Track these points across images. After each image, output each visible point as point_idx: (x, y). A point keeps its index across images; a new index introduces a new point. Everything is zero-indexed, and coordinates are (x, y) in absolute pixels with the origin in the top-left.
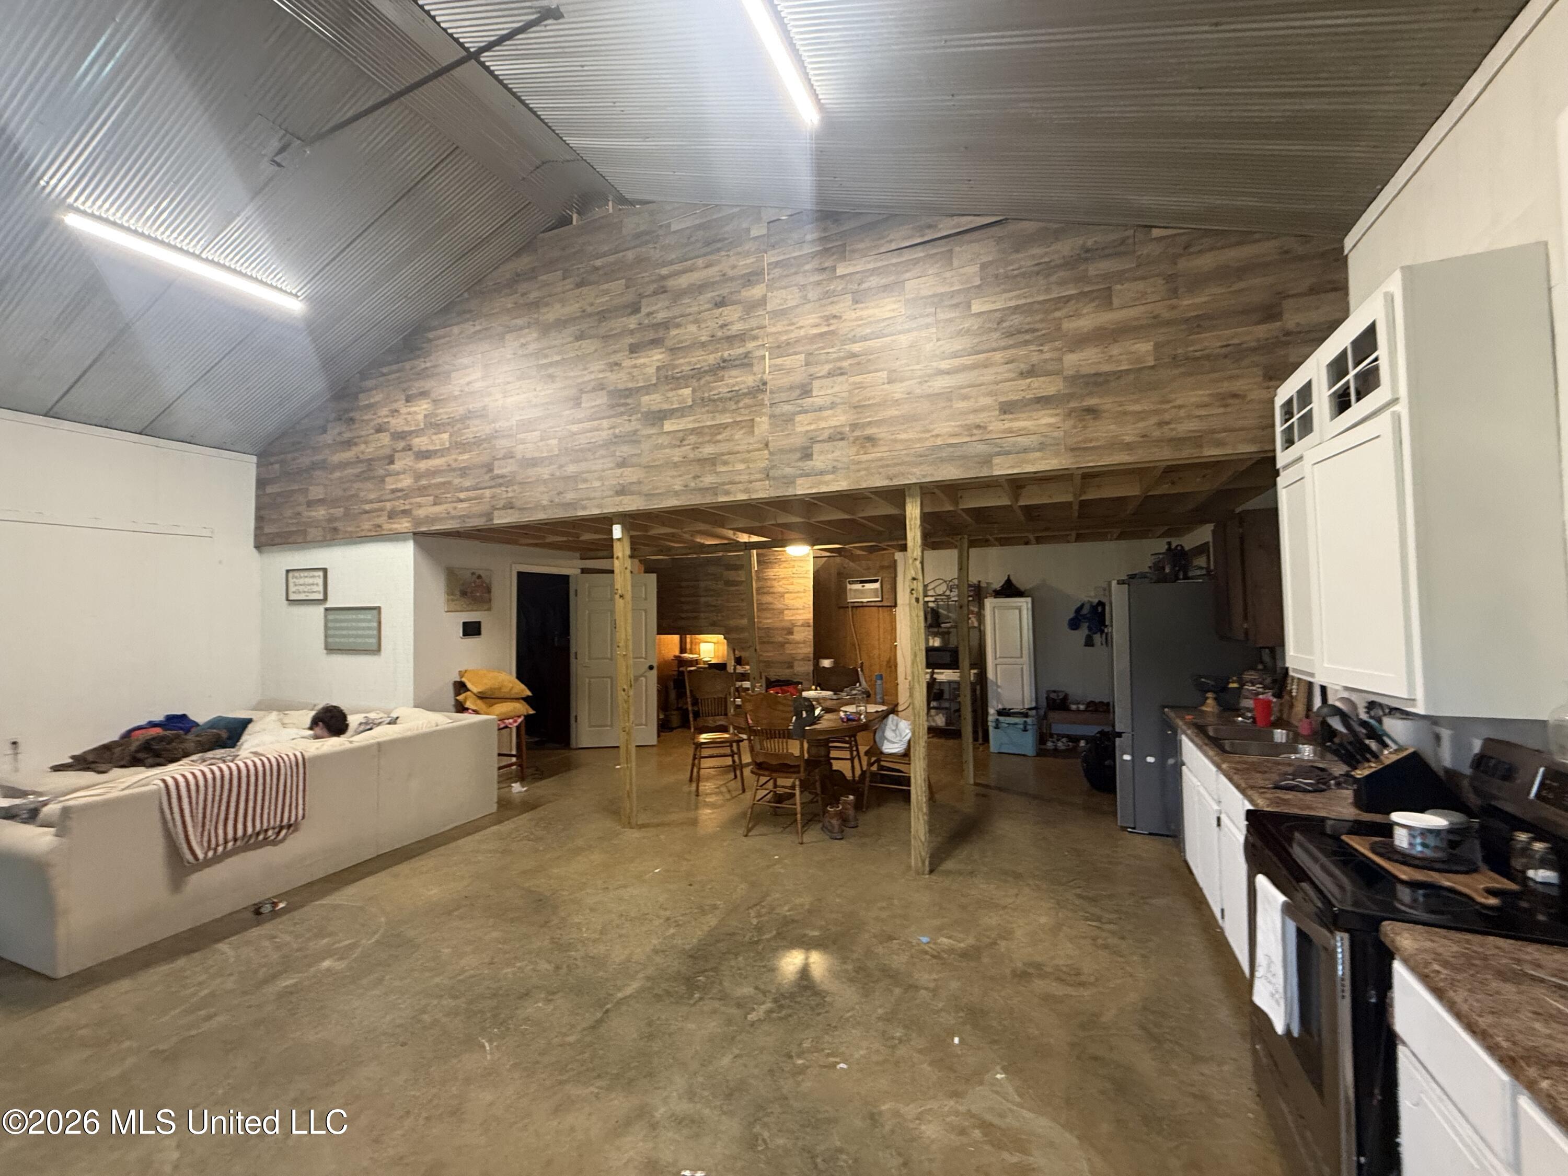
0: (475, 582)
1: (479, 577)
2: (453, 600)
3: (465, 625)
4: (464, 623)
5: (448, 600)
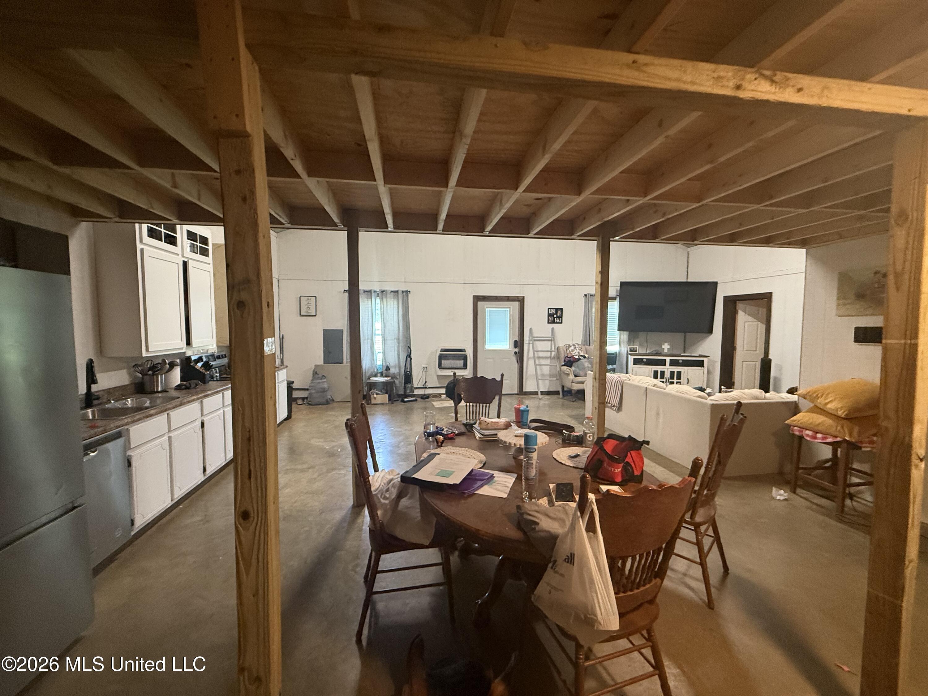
0: (879, 282)
2: (844, 305)
4: (856, 329)
5: (838, 305)
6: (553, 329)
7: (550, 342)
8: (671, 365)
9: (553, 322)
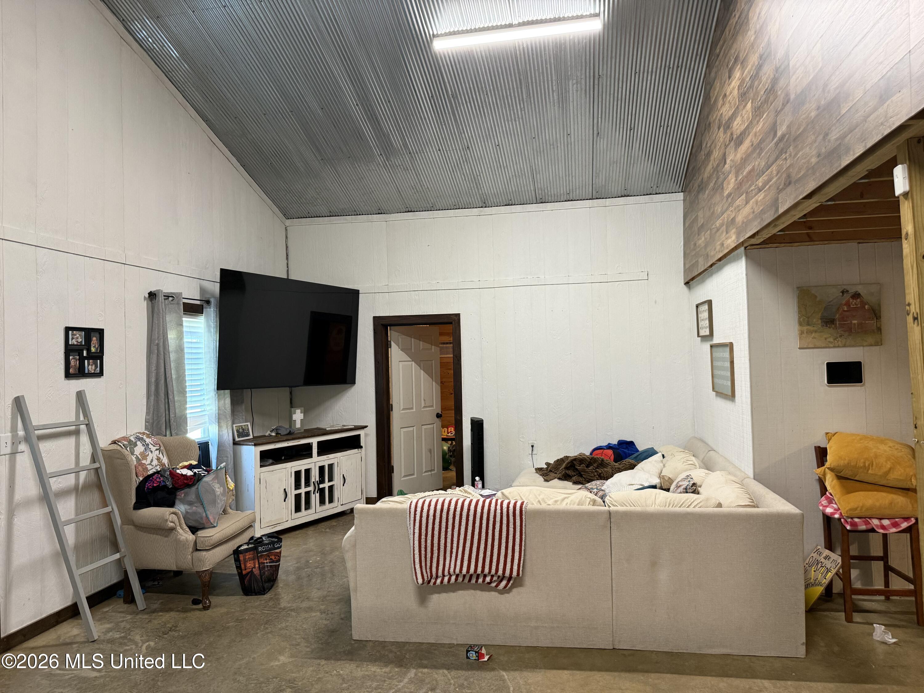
0: (848, 304)
1: (856, 295)
2: (809, 332)
3: (831, 367)
4: (829, 365)
5: (802, 333)
6: (80, 397)
7: (72, 440)
8: (320, 454)
9: (81, 373)
